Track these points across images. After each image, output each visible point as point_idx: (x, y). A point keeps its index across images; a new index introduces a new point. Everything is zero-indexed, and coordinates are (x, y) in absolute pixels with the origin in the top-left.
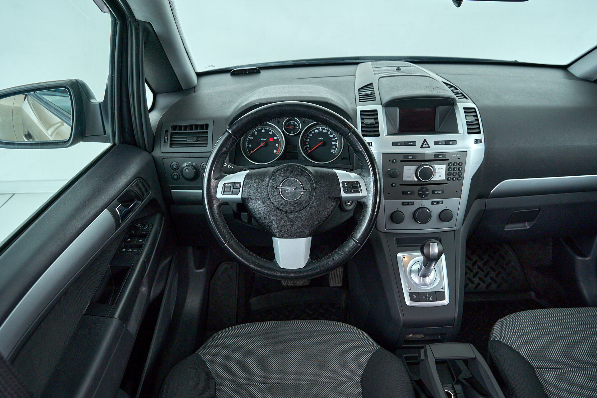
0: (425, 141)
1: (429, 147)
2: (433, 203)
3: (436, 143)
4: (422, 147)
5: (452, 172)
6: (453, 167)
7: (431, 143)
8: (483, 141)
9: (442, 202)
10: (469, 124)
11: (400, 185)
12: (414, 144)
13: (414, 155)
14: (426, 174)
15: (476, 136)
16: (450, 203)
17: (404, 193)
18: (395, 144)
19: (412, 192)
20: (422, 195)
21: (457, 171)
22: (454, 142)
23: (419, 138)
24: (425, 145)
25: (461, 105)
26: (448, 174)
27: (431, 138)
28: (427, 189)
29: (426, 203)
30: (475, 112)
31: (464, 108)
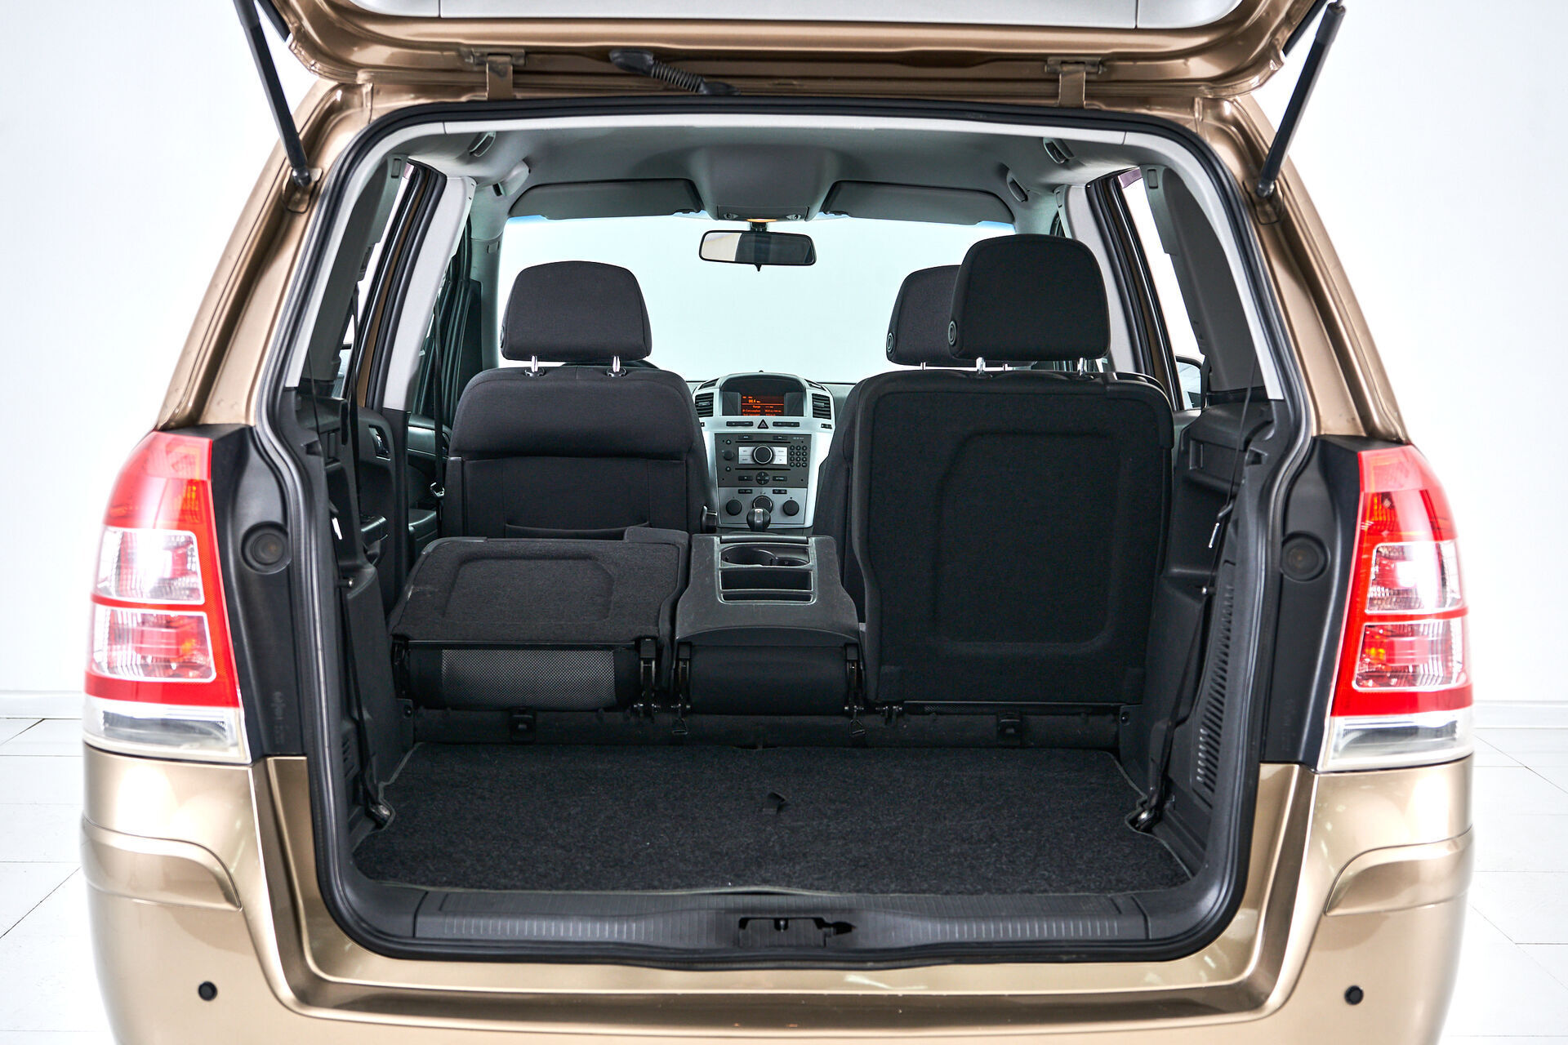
0: (763, 421)
1: (767, 428)
2: (774, 492)
3: (776, 424)
4: (759, 428)
5: (795, 456)
6: (795, 451)
7: (770, 424)
8: (833, 427)
9: (785, 492)
10: (815, 408)
11: (736, 469)
12: (751, 424)
13: (750, 435)
14: (763, 456)
15: (826, 421)
16: (794, 494)
17: (741, 479)
18: (729, 424)
19: (749, 479)
20: (762, 482)
21: (801, 457)
22: (796, 425)
23: (757, 419)
24: (763, 425)
25: (810, 392)
26: (789, 459)
27: (770, 419)
28: (766, 475)
29: (768, 492)
30: (829, 400)
31: (813, 394)
